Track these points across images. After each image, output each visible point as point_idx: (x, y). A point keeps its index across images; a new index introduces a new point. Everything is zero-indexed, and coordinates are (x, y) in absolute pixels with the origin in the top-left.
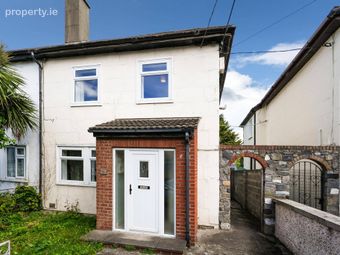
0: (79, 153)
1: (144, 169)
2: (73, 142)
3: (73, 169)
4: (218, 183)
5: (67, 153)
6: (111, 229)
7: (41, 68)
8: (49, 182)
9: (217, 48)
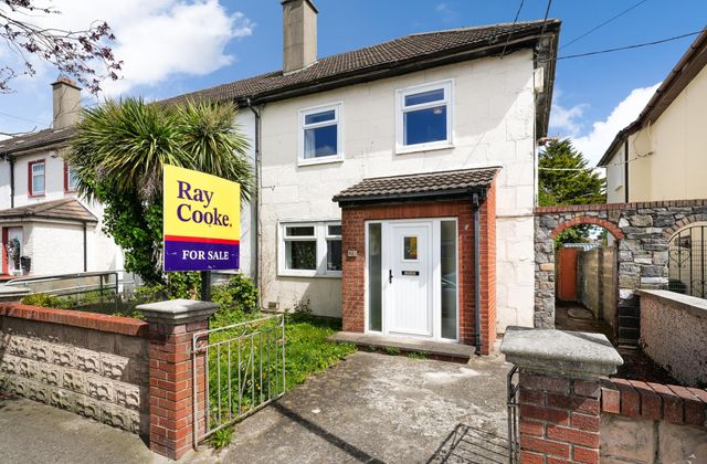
0: (310, 231)
1: (410, 248)
2: (301, 216)
3: (301, 254)
4: (532, 268)
5: (292, 231)
6: (363, 331)
7: (257, 117)
8: (267, 272)
9: (530, 54)
